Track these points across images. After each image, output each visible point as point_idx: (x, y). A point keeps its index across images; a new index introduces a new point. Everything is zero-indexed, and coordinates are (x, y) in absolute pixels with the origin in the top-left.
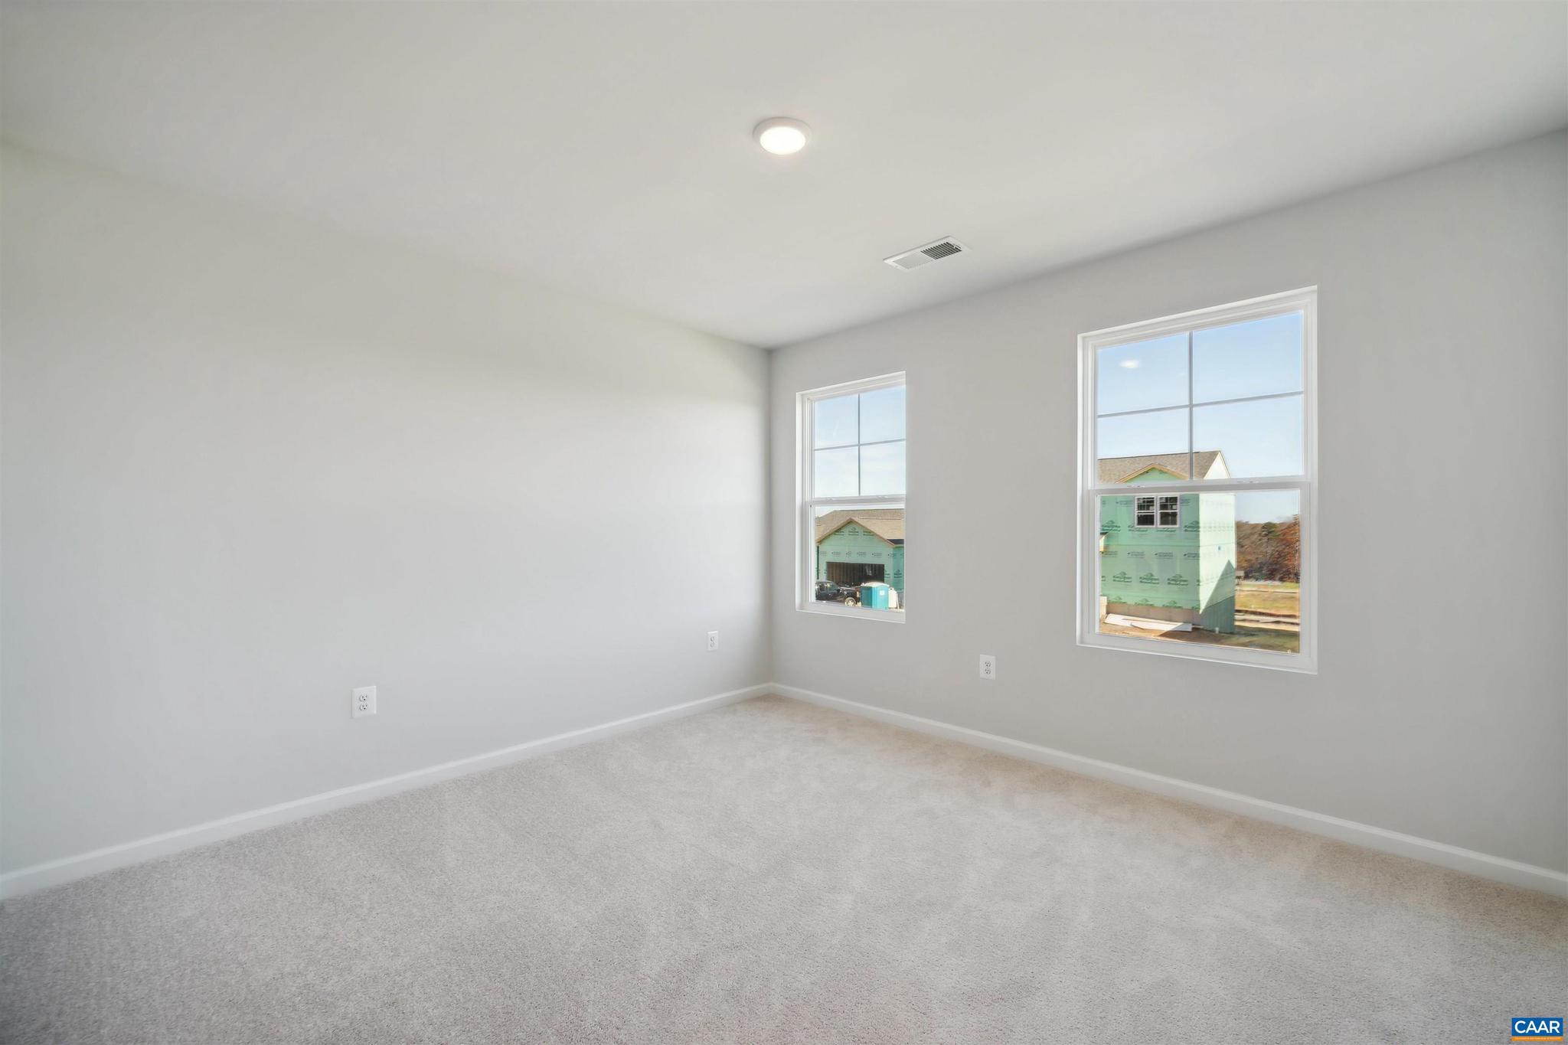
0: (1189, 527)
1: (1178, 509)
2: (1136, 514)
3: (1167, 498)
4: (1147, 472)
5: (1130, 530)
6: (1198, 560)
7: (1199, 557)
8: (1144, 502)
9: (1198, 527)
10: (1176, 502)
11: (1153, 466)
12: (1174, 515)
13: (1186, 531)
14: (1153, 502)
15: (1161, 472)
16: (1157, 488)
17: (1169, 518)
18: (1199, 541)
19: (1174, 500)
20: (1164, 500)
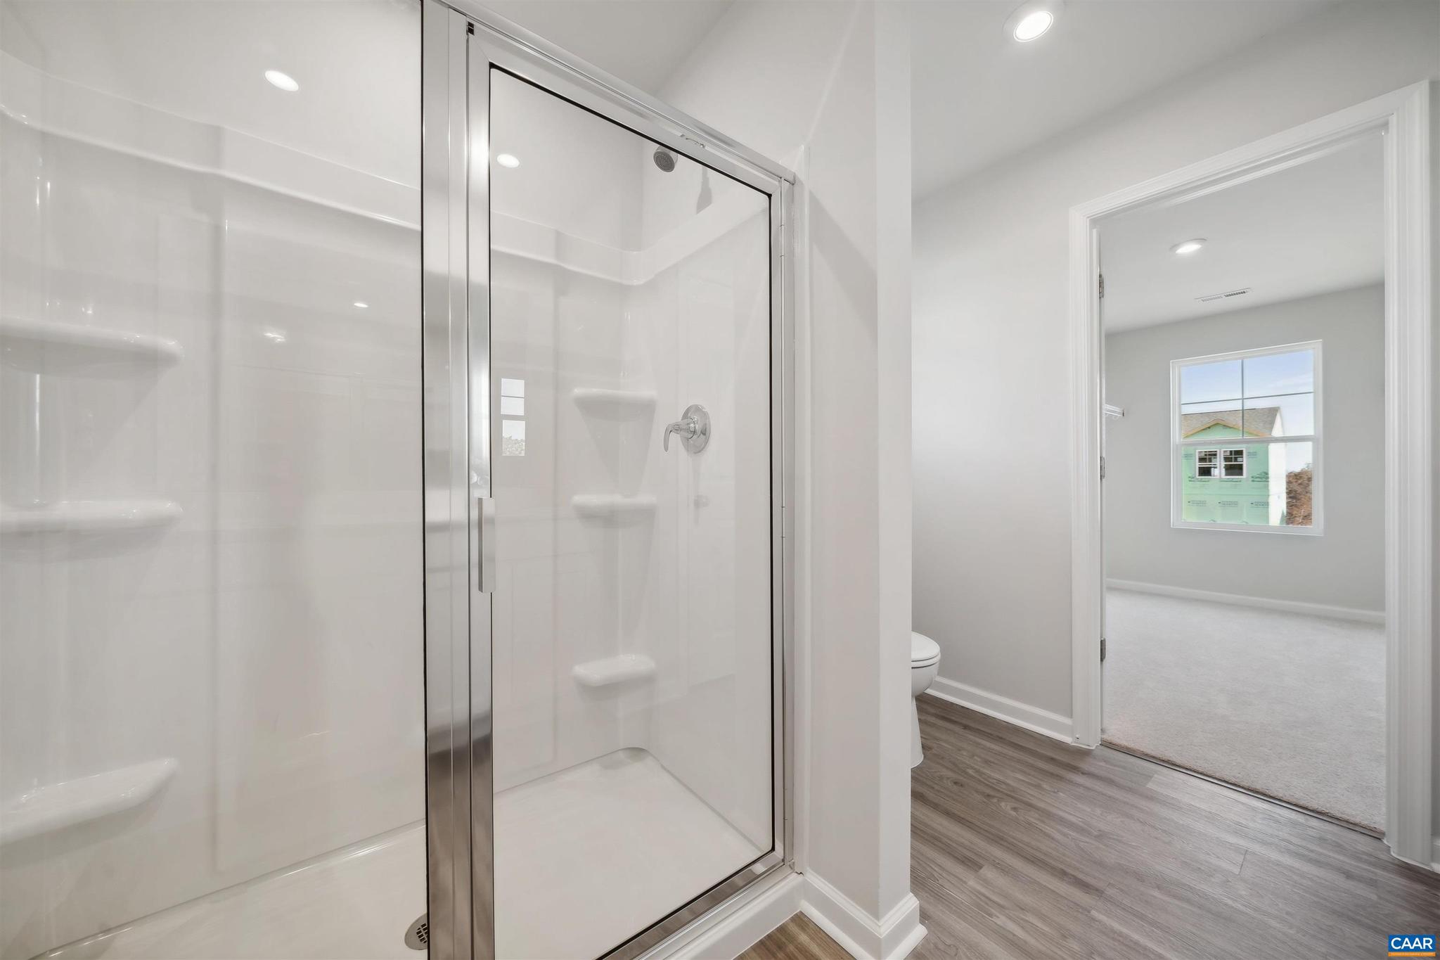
0: (1257, 478)
1: (1245, 461)
2: (1197, 466)
3: (1231, 452)
4: (1209, 428)
5: (1190, 481)
6: (1268, 508)
7: (1268, 505)
8: (1206, 455)
9: (1268, 478)
10: (1242, 455)
11: (1216, 422)
12: (1240, 467)
13: (1253, 481)
14: (1215, 455)
15: (1225, 426)
16: (1221, 442)
17: (1234, 469)
18: (1268, 490)
19: (1240, 453)
20: (1228, 454)
